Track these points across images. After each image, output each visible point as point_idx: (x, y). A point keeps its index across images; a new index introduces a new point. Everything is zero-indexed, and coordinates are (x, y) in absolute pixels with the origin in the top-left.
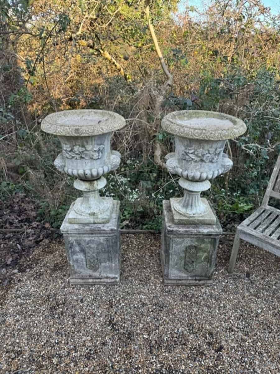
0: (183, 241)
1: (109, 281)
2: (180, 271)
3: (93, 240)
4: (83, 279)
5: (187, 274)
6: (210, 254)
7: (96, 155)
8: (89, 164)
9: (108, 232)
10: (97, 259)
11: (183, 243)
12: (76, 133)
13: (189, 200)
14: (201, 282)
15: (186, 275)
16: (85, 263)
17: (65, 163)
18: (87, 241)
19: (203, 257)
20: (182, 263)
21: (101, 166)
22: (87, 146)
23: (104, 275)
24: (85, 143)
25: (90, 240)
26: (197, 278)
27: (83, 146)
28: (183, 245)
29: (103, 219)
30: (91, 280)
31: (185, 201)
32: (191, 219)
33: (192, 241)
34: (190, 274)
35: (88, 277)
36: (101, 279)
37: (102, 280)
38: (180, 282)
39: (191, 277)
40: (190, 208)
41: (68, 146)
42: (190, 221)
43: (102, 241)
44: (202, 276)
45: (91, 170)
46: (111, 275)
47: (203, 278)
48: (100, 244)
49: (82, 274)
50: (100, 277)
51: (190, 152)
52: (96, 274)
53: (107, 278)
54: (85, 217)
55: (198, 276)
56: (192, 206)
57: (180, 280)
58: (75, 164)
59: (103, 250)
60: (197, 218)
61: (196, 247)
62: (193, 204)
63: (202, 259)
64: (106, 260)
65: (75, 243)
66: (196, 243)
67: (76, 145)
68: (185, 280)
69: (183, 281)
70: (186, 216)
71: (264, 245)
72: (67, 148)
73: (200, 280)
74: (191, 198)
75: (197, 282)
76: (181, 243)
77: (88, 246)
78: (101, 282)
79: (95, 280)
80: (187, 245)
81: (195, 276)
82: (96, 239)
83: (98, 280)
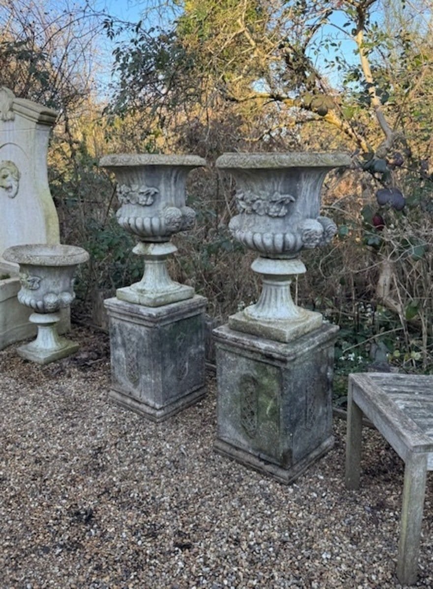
0: (237, 362)
1: (148, 410)
2: (236, 428)
3: (134, 330)
4: (123, 395)
5: (247, 440)
6: (278, 404)
7: (142, 199)
8: (135, 211)
9: (146, 318)
10: (137, 364)
11: (237, 367)
14: (269, 468)
15: (243, 442)
16: (125, 367)
18: (128, 329)
19: (268, 408)
20: (237, 409)
21: (150, 216)
22: (133, 186)
23: (144, 398)
24: (131, 182)
25: (131, 329)
26: (262, 456)
27: (129, 186)
28: (237, 371)
30: (129, 401)
32: (251, 322)
33: (249, 365)
34: (251, 441)
35: (127, 394)
36: (140, 403)
37: (141, 406)
38: (235, 452)
39: (253, 449)
40: (260, 307)
42: (248, 327)
43: (143, 334)
44: (270, 455)
45: (135, 218)
46: (151, 403)
47: (272, 460)
48: (141, 338)
49: (122, 386)
50: (140, 399)
51: (240, 197)
52: (136, 393)
53: (147, 404)
55: (265, 453)
57: (237, 448)
59: (144, 350)
60: (259, 323)
61: (254, 381)
63: (267, 412)
64: (147, 372)
65: (117, 329)
66: (256, 373)
68: (244, 451)
69: (240, 453)
73: (267, 463)
75: (262, 463)
76: (234, 366)
77: (129, 338)
78: (138, 408)
79: (133, 403)
80: (244, 372)
81: (260, 450)
82: (137, 328)
83: (136, 404)
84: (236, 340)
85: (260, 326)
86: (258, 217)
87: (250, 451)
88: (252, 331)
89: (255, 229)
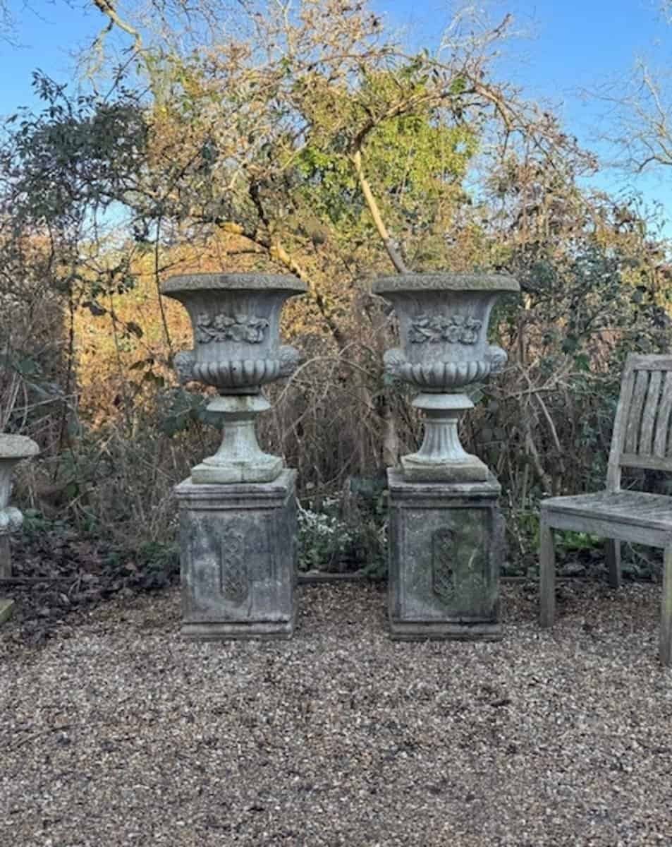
0: (426, 518)
1: (268, 628)
2: (425, 599)
3: (239, 520)
4: (210, 624)
5: (442, 609)
6: (485, 549)
7: (253, 334)
8: (240, 350)
9: (270, 495)
10: (245, 569)
11: (426, 524)
12: (222, 282)
13: (433, 437)
14: (476, 629)
15: (439, 613)
16: (217, 580)
17: (196, 357)
18: (226, 522)
19: (471, 559)
20: (427, 577)
21: (263, 357)
22: (238, 316)
23: (258, 615)
24: (235, 310)
25: (233, 521)
26: (465, 619)
27: (232, 316)
28: (425, 530)
29: (262, 471)
30: (228, 628)
33: (442, 517)
34: (446, 608)
35: (223, 620)
36: (250, 624)
37: (253, 628)
38: (427, 629)
39: (450, 616)
40: (435, 451)
41: (206, 316)
42: (435, 473)
43: (256, 522)
44: (474, 615)
45: (242, 362)
46: (273, 616)
47: (478, 619)
48: (253, 529)
49: (209, 613)
50: (249, 619)
51: (422, 324)
52: (241, 614)
53: (264, 622)
54: (225, 468)
55: (467, 614)
56: (439, 448)
57: (427, 623)
58: (215, 352)
59: (259, 544)
60: (448, 466)
61: (452, 534)
62: (443, 445)
63: (470, 565)
64: (265, 574)
65: (200, 528)
66: (453, 523)
67: (219, 313)
68: (438, 623)
69: (434, 628)
72: (204, 320)
73: (471, 624)
75: (466, 628)
76: (421, 525)
77: (227, 534)
78: (249, 632)
79: (237, 628)
80: (435, 528)
81: (460, 614)
82: (245, 516)
83: (243, 628)
84: (429, 490)
85: (452, 469)
86: (448, 345)
87: (448, 619)
88: (439, 477)
89: (446, 358)
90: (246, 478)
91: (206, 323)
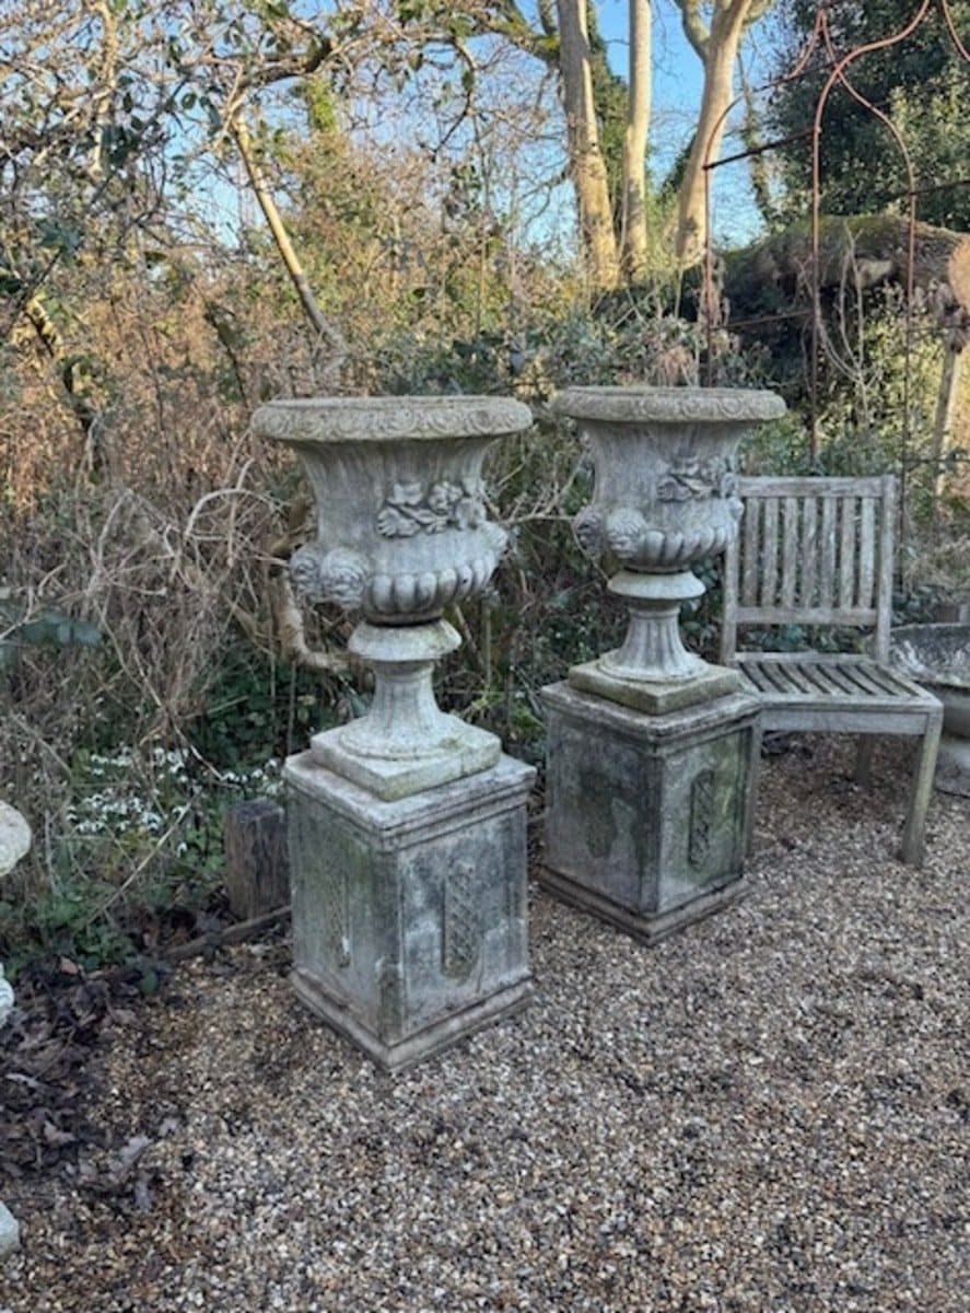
0: (685, 762)
1: (508, 998)
2: (681, 874)
3: (468, 842)
4: (429, 1030)
5: (694, 880)
6: (740, 785)
8: (467, 545)
9: (517, 789)
10: (476, 918)
11: (686, 771)
13: (659, 636)
14: (728, 893)
15: (692, 888)
16: (437, 953)
17: (373, 563)
18: (449, 852)
19: (726, 803)
20: (684, 843)
23: (490, 983)
25: (458, 847)
26: (718, 884)
28: (685, 779)
30: (455, 1024)
31: (648, 645)
32: (691, 686)
33: (703, 756)
34: (699, 877)
35: (444, 1015)
36: (481, 1003)
37: (488, 1007)
38: (683, 914)
39: (702, 887)
41: (416, 487)
43: (490, 837)
44: (725, 874)
45: (472, 565)
46: (510, 977)
47: (727, 878)
48: (487, 849)
49: (425, 1012)
50: (480, 995)
51: (691, 472)
52: (468, 992)
53: (502, 989)
54: (435, 761)
55: (718, 877)
57: (682, 908)
58: (425, 553)
59: (493, 872)
61: (711, 775)
63: (724, 810)
64: (501, 914)
65: (412, 876)
66: (713, 761)
67: (440, 481)
68: (693, 901)
69: (690, 909)
70: (675, 684)
71: (832, 717)
72: (411, 494)
73: (721, 890)
74: (664, 630)
75: (718, 896)
76: (681, 773)
77: (451, 872)
78: (486, 1016)
79: (467, 1017)
80: (695, 773)
81: (711, 879)
82: (474, 834)
83: (476, 1014)
86: (715, 501)
87: (702, 892)
88: (694, 698)
90: (467, 769)
91: (414, 501)
